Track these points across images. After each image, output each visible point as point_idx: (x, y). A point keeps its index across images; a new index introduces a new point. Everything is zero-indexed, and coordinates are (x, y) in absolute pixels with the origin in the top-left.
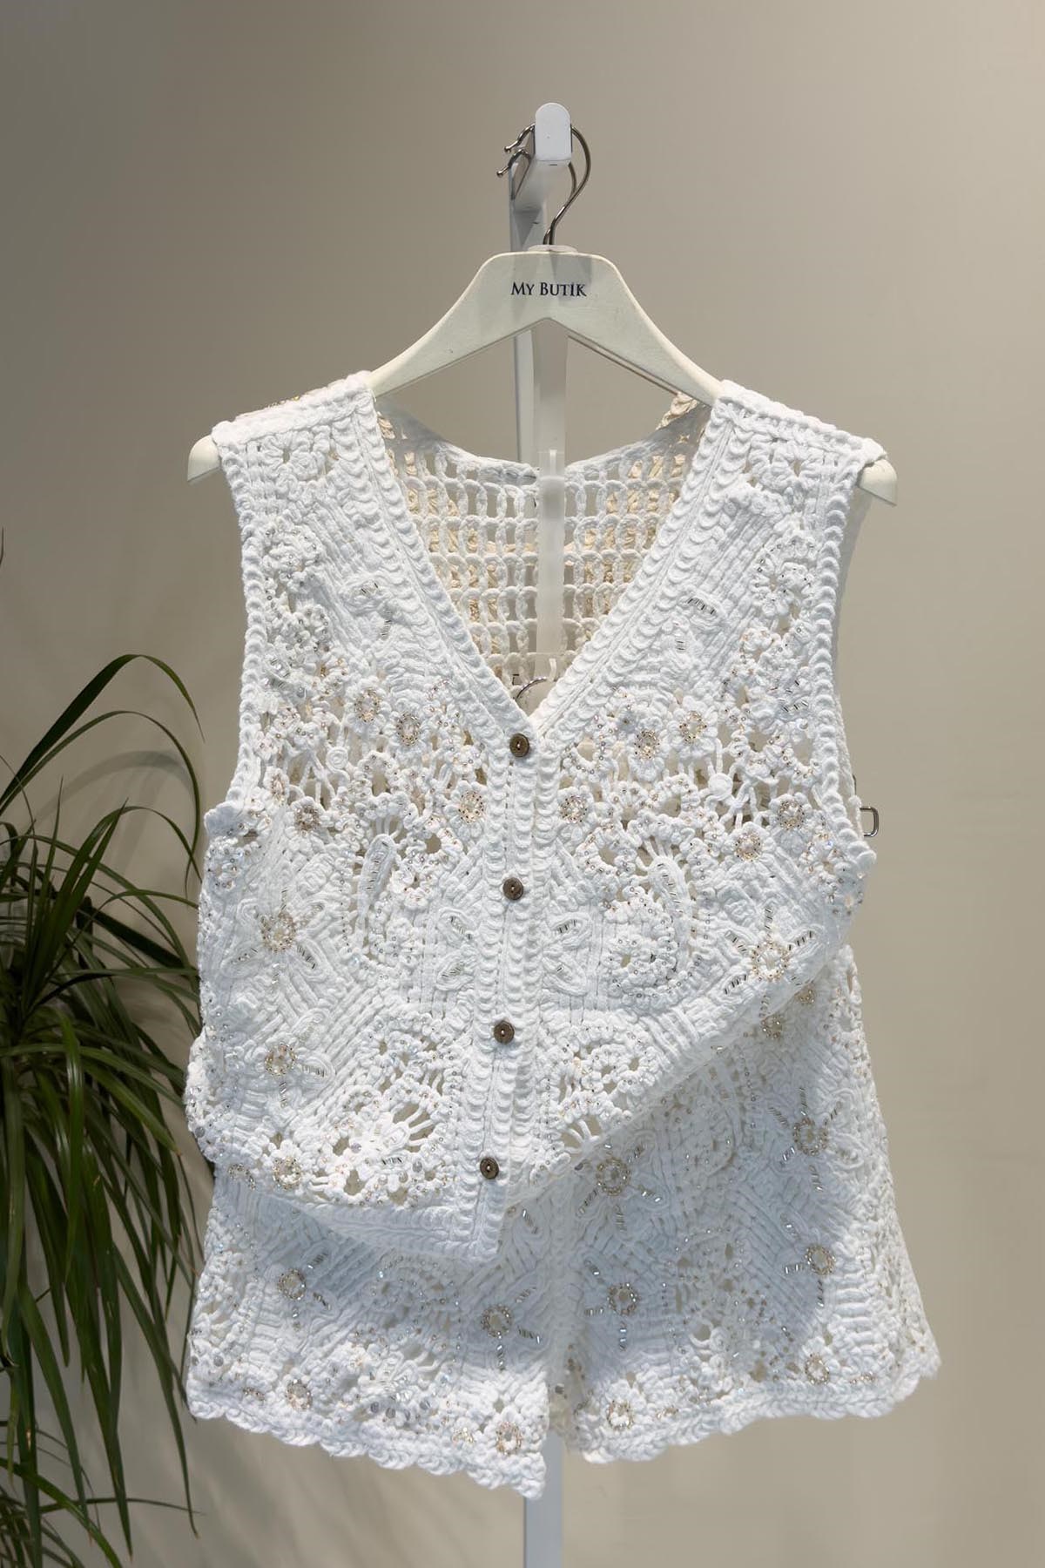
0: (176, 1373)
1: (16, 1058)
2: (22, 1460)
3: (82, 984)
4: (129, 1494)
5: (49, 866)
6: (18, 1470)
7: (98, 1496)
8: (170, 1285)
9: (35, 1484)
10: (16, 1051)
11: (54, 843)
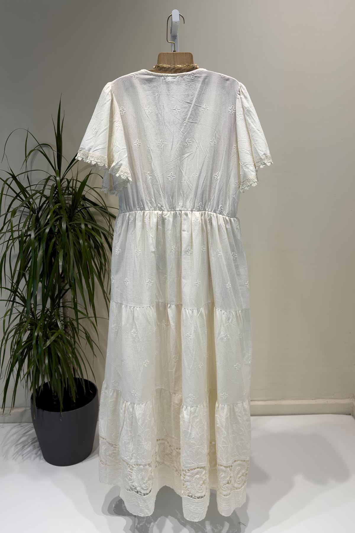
0: (106, 293)
1: (70, 225)
2: (74, 307)
3: (83, 209)
4: (97, 316)
5: (75, 187)
6: (74, 308)
7: (90, 316)
8: (104, 277)
9: (77, 311)
10: (70, 223)
11: (77, 180)
